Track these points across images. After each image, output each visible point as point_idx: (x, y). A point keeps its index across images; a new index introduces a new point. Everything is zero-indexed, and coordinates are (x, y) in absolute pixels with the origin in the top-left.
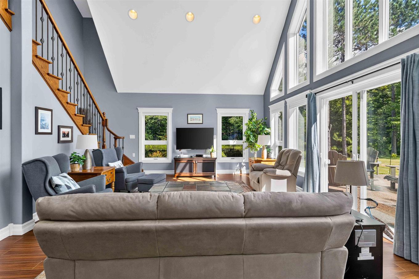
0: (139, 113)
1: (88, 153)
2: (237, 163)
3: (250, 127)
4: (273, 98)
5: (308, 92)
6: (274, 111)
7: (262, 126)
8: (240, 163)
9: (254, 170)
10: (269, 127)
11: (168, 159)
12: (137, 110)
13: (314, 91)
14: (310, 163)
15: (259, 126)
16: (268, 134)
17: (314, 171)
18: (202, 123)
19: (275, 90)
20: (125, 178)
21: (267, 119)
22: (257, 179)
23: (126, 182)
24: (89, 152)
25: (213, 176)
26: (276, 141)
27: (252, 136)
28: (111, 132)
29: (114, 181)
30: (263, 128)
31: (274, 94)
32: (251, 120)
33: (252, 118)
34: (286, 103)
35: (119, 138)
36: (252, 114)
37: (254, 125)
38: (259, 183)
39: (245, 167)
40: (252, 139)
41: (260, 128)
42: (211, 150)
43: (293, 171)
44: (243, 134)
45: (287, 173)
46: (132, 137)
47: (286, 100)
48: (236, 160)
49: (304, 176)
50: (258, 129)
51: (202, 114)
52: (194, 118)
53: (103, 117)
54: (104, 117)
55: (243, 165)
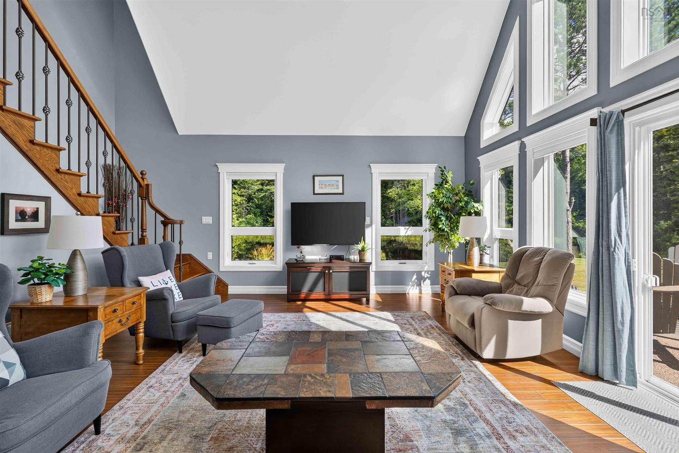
0: (221, 174)
1: (79, 257)
2: (413, 273)
3: (440, 200)
4: (486, 140)
5: (594, 113)
6: (490, 167)
7: (465, 199)
8: (419, 273)
9: (457, 294)
10: (478, 201)
11: (276, 264)
12: (215, 168)
13: (616, 107)
14: (606, 283)
15: (457, 198)
16: (478, 214)
17: (616, 303)
18: (342, 194)
19: (492, 124)
20: (171, 312)
21: (473, 184)
22: (468, 317)
23: (173, 322)
24: (81, 255)
25: (364, 300)
26: (494, 228)
27: (443, 218)
28: (157, 211)
29: (144, 319)
30: (467, 203)
31: (490, 131)
32: (439, 186)
33: (442, 182)
34: (523, 147)
35: (173, 223)
36: (442, 174)
37: (448, 196)
38: (475, 329)
39: (428, 282)
40: (443, 224)
41: (460, 201)
42: (360, 247)
43: (555, 302)
44: (424, 213)
45: (542, 305)
46: (207, 220)
47: (523, 140)
48: (410, 266)
49: (585, 315)
50: (454, 204)
51: (343, 176)
52: (327, 184)
53: (141, 180)
54: (143, 179)
55: (426, 277)
